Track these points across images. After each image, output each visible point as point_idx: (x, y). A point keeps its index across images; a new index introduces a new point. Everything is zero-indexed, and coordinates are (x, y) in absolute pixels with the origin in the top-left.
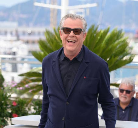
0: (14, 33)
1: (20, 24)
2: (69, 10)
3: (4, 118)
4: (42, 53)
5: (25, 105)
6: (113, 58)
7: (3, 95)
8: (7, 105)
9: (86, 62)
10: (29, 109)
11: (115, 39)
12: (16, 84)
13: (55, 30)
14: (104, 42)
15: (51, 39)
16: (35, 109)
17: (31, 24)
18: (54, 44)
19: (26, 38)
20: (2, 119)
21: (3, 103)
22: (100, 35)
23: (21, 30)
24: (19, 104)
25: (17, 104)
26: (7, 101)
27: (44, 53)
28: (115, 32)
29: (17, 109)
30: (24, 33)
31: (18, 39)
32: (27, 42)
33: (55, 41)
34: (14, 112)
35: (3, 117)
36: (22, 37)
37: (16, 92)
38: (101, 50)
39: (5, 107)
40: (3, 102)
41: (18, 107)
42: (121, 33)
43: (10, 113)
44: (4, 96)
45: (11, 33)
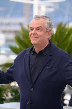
2: (40, 4)
5: (3, 92)
9: (50, 56)
10: (7, 95)
16: (12, 95)
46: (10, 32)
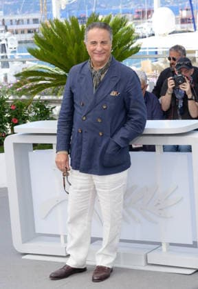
3: (3, 124)
4: (39, 49)
5: (25, 108)
8: (4, 109)
10: (30, 112)
11: (119, 26)
12: (12, 85)
15: (47, 33)
16: (35, 111)
23: (7, 18)
24: (17, 108)
25: (15, 107)
26: (5, 106)
27: (41, 49)
29: (17, 113)
30: (11, 22)
32: (16, 32)
33: (52, 35)
34: (13, 116)
36: (9, 27)
37: (13, 94)
39: (2, 111)
41: (17, 111)
43: (9, 118)
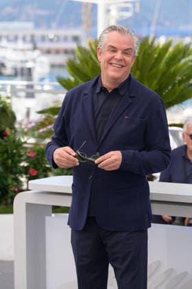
0: (28, 38)
1: (37, 25)
3: (17, 175)
4: (72, 79)
6: (177, 86)
7: (14, 141)
8: (20, 156)
11: (181, 56)
12: (33, 124)
13: (90, 45)
14: (163, 61)
15: (85, 59)
17: (54, 25)
18: (90, 66)
19: (47, 45)
20: (13, 176)
21: (15, 153)
22: (158, 52)
23: (38, 33)
24: (38, 155)
25: (35, 154)
26: (21, 151)
27: (76, 80)
28: (181, 47)
29: (36, 162)
30: (43, 38)
31: (35, 48)
32: (48, 52)
34: (32, 166)
35: (15, 174)
36: (40, 45)
37: (33, 136)
38: (159, 75)
39: (17, 158)
40: (15, 151)
41: (38, 159)
42: (188, 49)
43: (26, 167)
44: (16, 143)
45: (24, 39)
46: (58, 52)
